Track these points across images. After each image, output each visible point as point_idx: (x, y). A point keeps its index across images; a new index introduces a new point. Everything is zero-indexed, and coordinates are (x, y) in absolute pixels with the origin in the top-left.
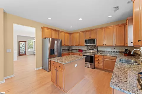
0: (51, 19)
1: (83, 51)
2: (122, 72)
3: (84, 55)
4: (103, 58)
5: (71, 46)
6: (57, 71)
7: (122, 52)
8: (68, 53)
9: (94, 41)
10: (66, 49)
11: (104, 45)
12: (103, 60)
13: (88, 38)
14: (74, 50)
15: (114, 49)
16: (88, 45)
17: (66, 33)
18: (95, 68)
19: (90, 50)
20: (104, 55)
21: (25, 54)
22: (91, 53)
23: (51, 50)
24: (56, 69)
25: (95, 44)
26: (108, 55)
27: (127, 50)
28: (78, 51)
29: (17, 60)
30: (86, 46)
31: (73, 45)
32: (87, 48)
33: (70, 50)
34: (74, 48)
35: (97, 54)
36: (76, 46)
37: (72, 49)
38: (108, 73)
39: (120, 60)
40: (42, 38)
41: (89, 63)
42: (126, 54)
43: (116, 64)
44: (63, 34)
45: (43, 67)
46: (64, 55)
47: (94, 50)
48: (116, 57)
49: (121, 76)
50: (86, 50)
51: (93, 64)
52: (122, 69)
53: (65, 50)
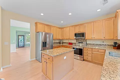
0: (43, 15)
1: (73, 44)
2: (112, 67)
3: (73, 48)
4: (92, 51)
5: (62, 39)
6: (47, 63)
7: (111, 45)
8: (59, 46)
9: (83, 35)
10: (58, 42)
11: (93, 38)
12: (92, 52)
13: (77, 32)
14: (64, 43)
15: (103, 42)
16: (78, 38)
17: (57, 27)
18: (84, 60)
19: (79, 43)
20: (92, 48)
21: (23, 47)
22: (80, 46)
23: (43, 43)
24: (45, 61)
25: (84, 38)
26: (97, 48)
27: (116, 43)
28: (68, 44)
29: (16, 51)
30: (76, 40)
31: (64, 39)
32: (77, 41)
33: (61, 43)
34: (65, 42)
35: (86, 47)
36: (66, 39)
37: (63, 42)
38: (97, 65)
39: (109, 53)
40: (36, 32)
41: (79, 55)
42: (115, 48)
43: (105, 57)
44: (55, 28)
45: (36, 58)
46: (55, 48)
47: (83, 43)
48: (105, 50)
49: (112, 73)
50: (75, 43)
51: (82, 56)
52: (112, 63)
53: (56, 43)
